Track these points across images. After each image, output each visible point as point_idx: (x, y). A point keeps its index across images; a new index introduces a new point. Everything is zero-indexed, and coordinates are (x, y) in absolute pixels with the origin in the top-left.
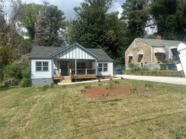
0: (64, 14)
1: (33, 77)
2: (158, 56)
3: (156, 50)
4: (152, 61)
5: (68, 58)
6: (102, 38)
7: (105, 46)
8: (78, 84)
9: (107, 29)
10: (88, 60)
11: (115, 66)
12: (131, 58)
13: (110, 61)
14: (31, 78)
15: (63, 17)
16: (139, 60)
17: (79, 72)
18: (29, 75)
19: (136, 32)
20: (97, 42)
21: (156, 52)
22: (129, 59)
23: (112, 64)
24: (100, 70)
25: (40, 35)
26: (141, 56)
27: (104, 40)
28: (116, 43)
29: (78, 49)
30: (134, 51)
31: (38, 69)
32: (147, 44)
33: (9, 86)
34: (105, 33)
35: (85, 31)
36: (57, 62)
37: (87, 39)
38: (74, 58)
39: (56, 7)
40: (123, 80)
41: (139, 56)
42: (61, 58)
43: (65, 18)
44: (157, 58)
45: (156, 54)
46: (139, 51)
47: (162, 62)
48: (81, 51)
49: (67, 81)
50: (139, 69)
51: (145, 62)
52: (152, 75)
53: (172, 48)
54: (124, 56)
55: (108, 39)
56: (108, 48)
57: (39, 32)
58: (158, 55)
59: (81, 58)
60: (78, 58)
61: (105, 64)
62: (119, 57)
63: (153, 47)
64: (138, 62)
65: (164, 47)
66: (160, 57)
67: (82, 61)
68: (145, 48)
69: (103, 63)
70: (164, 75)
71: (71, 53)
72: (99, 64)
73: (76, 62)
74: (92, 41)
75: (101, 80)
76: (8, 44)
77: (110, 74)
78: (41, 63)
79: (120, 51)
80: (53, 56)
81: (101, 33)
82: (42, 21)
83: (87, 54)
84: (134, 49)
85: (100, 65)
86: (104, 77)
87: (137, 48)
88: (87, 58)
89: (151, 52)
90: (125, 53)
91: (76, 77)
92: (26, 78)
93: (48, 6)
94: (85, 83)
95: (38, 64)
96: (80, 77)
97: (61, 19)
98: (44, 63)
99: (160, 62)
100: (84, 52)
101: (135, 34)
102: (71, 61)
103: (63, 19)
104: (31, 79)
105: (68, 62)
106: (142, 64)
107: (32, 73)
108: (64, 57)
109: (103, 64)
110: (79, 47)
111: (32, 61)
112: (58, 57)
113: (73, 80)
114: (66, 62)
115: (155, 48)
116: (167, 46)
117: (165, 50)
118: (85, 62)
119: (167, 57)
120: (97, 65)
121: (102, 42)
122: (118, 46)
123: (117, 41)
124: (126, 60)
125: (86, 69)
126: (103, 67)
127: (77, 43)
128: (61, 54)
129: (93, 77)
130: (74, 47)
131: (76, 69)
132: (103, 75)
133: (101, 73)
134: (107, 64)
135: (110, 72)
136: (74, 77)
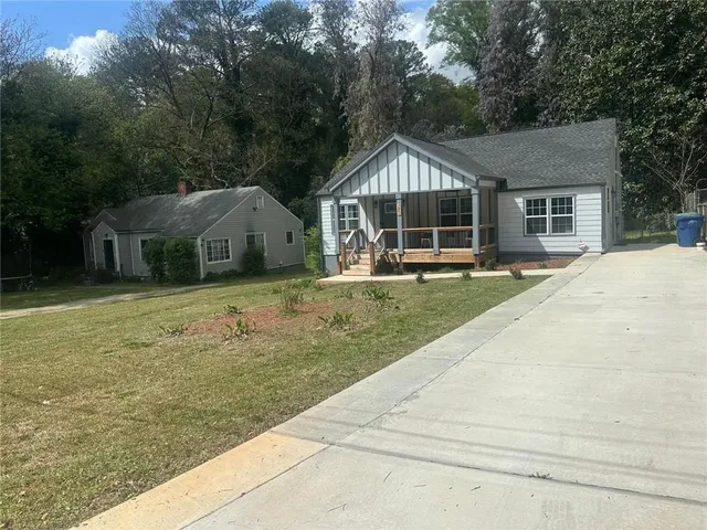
1: (326, 251)
5: (374, 191)
13: (585, 186)
14: (323, 252)
18: (319, 243)
23: (599, 195)
24: (535, 227)
25: (496, 85)
29: (404, 156)
36: (370, 203)
38: (394, 190)
42: (356, 193)
48: (413, 160)
49: (359, 270)
57: (492, 74)
59: (414, 189)
60: (404, 189)
61: (562, 200)
69: (549, 196)
71: (383, 172)
72: (529, 203)
73: (399, 205)
77: (588, 245)
78: (343, 208)
83: (435, 172)
85: (535, 206)
88: (436, 187)
91: (401, 255)
92: (314, 253)
98: (350, 206)
100: (424, 166)
104: (324, 257)
107: (324, 238)
109: (549, 202)
110: (408, 150)
111: (322, 205)
120: (521, 205)
125: (435, 230)
126: (549, 216)
127: (396, 137)
128: (355, 182)
129: (465, 257)
130: (393, 151)
131: (400, 230)
132: (547, 250)
133: (540, 238)
134: (569, 200)
135: (584, 239)
136: (393, 256)
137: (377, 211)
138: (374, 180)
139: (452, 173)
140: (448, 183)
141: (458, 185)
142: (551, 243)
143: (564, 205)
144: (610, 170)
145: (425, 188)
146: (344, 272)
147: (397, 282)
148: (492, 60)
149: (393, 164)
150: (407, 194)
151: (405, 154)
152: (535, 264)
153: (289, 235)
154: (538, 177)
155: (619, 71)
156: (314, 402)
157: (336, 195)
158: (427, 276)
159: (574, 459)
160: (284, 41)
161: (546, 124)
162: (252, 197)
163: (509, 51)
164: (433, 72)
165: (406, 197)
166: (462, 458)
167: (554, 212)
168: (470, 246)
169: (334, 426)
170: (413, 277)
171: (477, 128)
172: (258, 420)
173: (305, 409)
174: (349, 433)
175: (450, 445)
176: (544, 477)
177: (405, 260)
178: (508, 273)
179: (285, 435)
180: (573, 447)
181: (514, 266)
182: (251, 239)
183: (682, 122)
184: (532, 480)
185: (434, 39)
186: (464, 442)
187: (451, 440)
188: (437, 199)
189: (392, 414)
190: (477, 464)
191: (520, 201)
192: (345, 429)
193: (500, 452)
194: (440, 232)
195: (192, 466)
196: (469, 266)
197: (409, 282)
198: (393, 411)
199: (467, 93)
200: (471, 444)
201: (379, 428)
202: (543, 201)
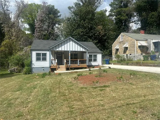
0: (60, 12)
1: (33, 66)
2: (141, 49)
3: (140, 43)
4: (136, 53)
6: (92, 32)
7: (95, 40)
8: (72, 72)
9: (97, 25)
10: (80, 52)
11: (103, 57)
12: (117, 50)
13: (99, 53)
14: (32, 66)
15: (59, 14)
16: (125, 52)
17: (72, 62)
18: (30, 64)
19: (122, 28)
20: (88, 36)
21: (139, 45)
22: (116, 51)
23: (101, 55)
24: (90, 60)
25: (39, 31)
26: (126, 48)
27: (94, 34)
28: (104, 37)
29: (71, 42)
30: (121, 44)
31: (38, 59)
32: (132, 38)
33: (13, 74)
34: (94, 28)
35: (78, 27)
36: (53, 53)
37: (79, 33)
38: (68, 50)
39: (53, 6)
40: (110, 69)
41: (125, 49)
42: (58, 50)
43: (60, 15)
44: (140, 50)
45: (140, 47)
46: (124, 44)
47: (145, 53)
48: (74, 44)
49: (62, 70)
50: (124, 60)
51: (130, 53)
52: (136, 65)
53: (154, 41)
54: (111, 48)
55: (98, 34)
56: (97, 41)
57: (39, 28)
58: (141, 47)
59: (74, 50)
60: (71, 50)
62: (107, 49)
63: (136, 40)
64: (124, 53)
65: (146, 40)
66: (143, 50)
67: (75, 52)
68: (130, 41)
70: (146, 65)
71: (66, 45)
72: (89, 55)
73: (70, 54)
74: (83, 35)
75: (91, 69)
76: (13, 38)
77: (99, 64)
78: (40, 54)
79: (108, 44)
80: (50, 48)
81: (91, 29)
82: (41, 18)
83: (79, 47)
84: (120, 43)
85: (90, 56)
86: (93, 67)
87: (123, 41)
88: (79, 50)
89: (135, 45)
90: (112, 45)
91: (70, 66)
92: (28, 67)
93: (46, 5)
94: (77, 71)
95: (38, 55)
96: (73, 66)
97: (57, 16)
98: (43, 54)
99: (143, 53)
100: (76, 45)
101: (121, 29)
102: (66, 53)
103: (59, 16)
104: (32, 68)
105: (63, 53)
106: (127, 55)
107: (33, 62)
108: (60, 49)
109: (93, 55)
110: (72, 40)
111: (33, 53)
112: (54, 49)
113: (67, 69)
114: (62, 53)
115: (139, 41)
116: (149, 40)
117: (148, 43)
118: (78, 53)
119: (149, 49)
121: (92, 36)
122: (106, 39)
123: (105, 35)
124: (113, 51)
125: (78, 60)
127: (71, 37)
128: (57, 47)
129: (85, 66)
130: (68, 41)
131: (70, 60)
132: (93, 65)
133: (92, 63)
134: (96, 55)
135: (99, 63)
136: (68, 66)
137: (56, 55)
141: (84, 50)
142: (93, 63)
145: (76, 50)
149: (68, 44)
167: (94, 57)
202: (92, 55)
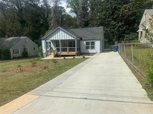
1: (43, 52)
5: (54, 39)
13: (97, 40)
18: (41, 50)
22: (141, 35)
23: (100, 42)
24: (87, 48)
34: (119, 8)
38: (59, 39)
48: (63, 33)
49: (51, 56)
60: (61, 39)
61: (93, 42)
69: (90, 41)
73: (60, 42)
78: (47, 42)
88: (68, 39)
90: (139, 27)
96: (63, 54)
100: (65, 34)
106: (147, 40)
108: (52, 38)
109: (90, 43)
110: (62, 30)
111: (42, 41)
120: (85, 43)
124: (139, 35)
125: (68, 48)
126: (90, 46)
127: (59, 27)
128: (50, 37)
129: (74, 54)
130: (58, 30)
131: (60, 48)
133: (88, 50)
134: (94, 42)
135: (97, 50)
136: (59, 53)
137: (55, 43)
138: (54, 36)
139: (71, 36)
140: (71, 38)
141: (73, 38)
142: (90, 51)
143: (93, 43)
144: (102, 37)
145: (66, 39)
146: (47, 57)
147: (59, 59)
148: (80, 13)
149: (59, 33)
150: (62, 40)
151: (61, 31)
152: (87, 55)
153: (34, 48)
154: (88, 38)
155: (104, 17)
156: (38, 86)
157: (45, 39)
158: (66, 58)
159: (92, 94)
160: (33, 3)
161: (90, 27)
162: (25, 39)
163: (83, 11)
164: (68, 14)
165: (62, 41)
166: (70, 96)
167: (91, 45)
168: (75, 51)
169: (42, 92)
170: (63, 58)
171: (77, 27)
172: (24, 91)
173: (36, 88)
174: (45, 93)
175: (68, 93)
176: (86, 99)
177: (61, 54)
178: (82, 57)
179: (30, 94)
180: (92, 92)
181: (83, 56)
182: (24, 49)
183: (115, 28)
184: (83, 99)
185: (68, 7)
186: (71, 93)
187: (68, 92)
188: (68, 41)
189: (56, 88)
190: (73, 97)
191: (85, 42)
192: (44, 92)
193: (78, 94)
194: (69, 48)
195: (5, 104)
196: (75, 56)
197: (62, 59)
198: (56, 87)
199: (74, 19)
200: (72, 93)
201: (52, 91)
